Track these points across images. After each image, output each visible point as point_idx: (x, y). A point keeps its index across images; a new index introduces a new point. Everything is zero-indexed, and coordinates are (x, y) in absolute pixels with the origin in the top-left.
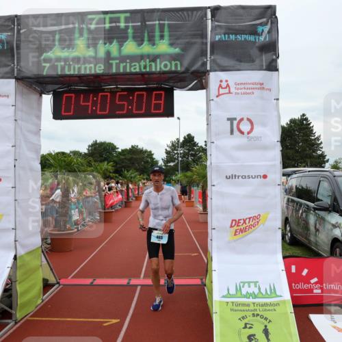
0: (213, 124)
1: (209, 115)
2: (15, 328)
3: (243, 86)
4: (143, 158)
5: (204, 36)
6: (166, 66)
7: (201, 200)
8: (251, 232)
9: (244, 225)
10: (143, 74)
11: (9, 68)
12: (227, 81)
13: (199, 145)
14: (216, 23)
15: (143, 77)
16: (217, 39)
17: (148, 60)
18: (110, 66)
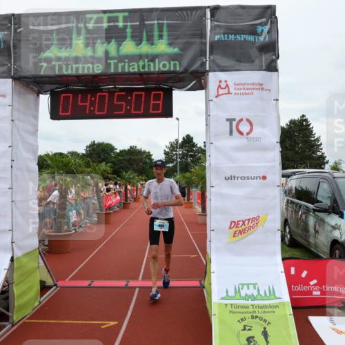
0: (212, 124)
1: (208, 115)
2: (11, 331)
3: (242, 87)
4: (142, 159)
5: (203, 35)
6: (164, 66)
7: (200, 202)
8: (250, 234)
9: (243, 227)
10: (141, 74)
11: (6, 67)
12: (226, 81)
13: (198, 146)
14: (216, 23)
15: (142, 77)
16: (216, 39)
17: (146, 60)
18: (108, 65)
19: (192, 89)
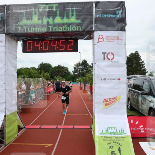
0: (96, 55)
1: (94, 51)
2: (5, 148)
3: (109, 38)
4: (64, 70)
5: (92, 15)
6: (74, 28)
7: (90, 90)
9: (110, 101)
10: (64, 32)
11: (3, 29)
12: (102, 35)
13: (89, 65)
14: (98, 9)
15: (64, 33)
17: (66, 26)
18: (48, 28)
19: (86, 39)
